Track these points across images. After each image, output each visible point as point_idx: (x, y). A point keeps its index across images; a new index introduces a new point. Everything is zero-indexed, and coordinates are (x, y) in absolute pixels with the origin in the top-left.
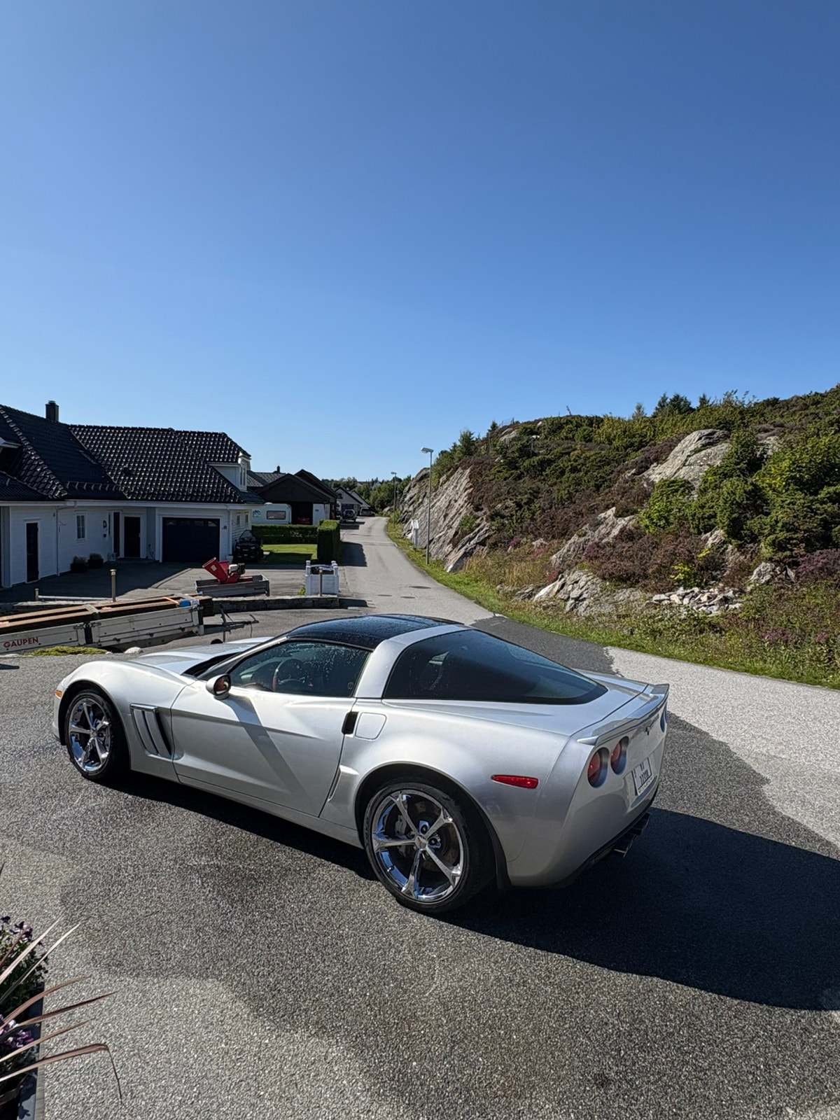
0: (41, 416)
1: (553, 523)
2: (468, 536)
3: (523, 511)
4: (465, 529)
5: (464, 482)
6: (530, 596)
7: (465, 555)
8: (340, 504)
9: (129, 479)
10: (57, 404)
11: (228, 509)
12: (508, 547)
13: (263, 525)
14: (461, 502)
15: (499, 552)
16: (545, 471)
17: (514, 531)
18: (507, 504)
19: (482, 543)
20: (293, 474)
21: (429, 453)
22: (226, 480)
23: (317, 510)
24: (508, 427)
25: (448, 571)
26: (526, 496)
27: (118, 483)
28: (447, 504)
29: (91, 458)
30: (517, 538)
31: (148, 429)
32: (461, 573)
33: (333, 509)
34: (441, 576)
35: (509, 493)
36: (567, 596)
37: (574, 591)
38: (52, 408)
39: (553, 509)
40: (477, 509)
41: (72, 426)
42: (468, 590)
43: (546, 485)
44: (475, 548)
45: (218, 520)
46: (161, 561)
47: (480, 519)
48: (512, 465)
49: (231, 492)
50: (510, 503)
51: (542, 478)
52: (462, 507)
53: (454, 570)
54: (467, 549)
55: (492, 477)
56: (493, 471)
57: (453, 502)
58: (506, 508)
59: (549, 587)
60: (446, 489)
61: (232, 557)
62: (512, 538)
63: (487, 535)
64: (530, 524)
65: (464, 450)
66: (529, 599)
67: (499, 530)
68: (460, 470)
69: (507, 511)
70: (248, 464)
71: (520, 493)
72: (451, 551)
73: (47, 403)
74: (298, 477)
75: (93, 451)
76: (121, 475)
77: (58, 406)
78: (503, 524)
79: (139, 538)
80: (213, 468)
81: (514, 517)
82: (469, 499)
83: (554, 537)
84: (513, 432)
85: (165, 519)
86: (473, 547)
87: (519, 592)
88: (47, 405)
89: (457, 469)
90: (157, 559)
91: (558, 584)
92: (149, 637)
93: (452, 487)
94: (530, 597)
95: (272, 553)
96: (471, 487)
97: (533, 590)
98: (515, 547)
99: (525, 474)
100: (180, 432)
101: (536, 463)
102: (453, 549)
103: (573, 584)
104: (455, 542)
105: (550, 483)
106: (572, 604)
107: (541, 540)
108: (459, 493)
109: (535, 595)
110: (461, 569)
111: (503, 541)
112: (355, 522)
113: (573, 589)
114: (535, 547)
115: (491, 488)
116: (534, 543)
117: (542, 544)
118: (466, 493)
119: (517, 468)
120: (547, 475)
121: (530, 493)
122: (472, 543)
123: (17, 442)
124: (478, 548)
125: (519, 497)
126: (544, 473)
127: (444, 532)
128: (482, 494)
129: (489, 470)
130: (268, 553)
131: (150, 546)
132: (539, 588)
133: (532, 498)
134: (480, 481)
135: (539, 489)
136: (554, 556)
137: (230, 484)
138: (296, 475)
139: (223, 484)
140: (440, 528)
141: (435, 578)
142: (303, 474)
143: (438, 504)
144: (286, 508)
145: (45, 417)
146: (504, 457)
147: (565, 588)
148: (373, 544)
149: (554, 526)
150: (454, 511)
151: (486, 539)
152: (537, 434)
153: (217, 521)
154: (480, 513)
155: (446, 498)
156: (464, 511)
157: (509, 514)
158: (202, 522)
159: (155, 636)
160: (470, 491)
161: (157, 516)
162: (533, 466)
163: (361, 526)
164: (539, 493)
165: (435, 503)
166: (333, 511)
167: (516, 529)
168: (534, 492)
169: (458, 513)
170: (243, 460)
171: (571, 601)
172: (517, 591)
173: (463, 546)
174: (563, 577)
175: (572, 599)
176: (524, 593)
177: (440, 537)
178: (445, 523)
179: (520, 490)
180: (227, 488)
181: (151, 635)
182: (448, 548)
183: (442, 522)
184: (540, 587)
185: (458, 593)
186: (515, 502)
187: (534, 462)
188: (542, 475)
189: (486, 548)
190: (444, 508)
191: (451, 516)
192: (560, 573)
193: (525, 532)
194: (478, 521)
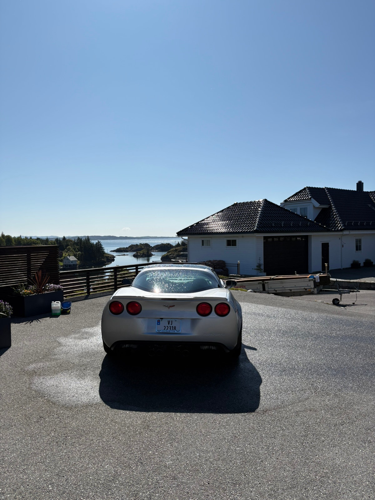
0: (354, 190)
10: (363, 182)
38: (360, 185)
41: (371, 192)
73: (357, 182)
88: (357, 183)
92: (289, 291)
123: (329, 205)
145: (356, 190)
159: (292, 291)
181: (291, 290)
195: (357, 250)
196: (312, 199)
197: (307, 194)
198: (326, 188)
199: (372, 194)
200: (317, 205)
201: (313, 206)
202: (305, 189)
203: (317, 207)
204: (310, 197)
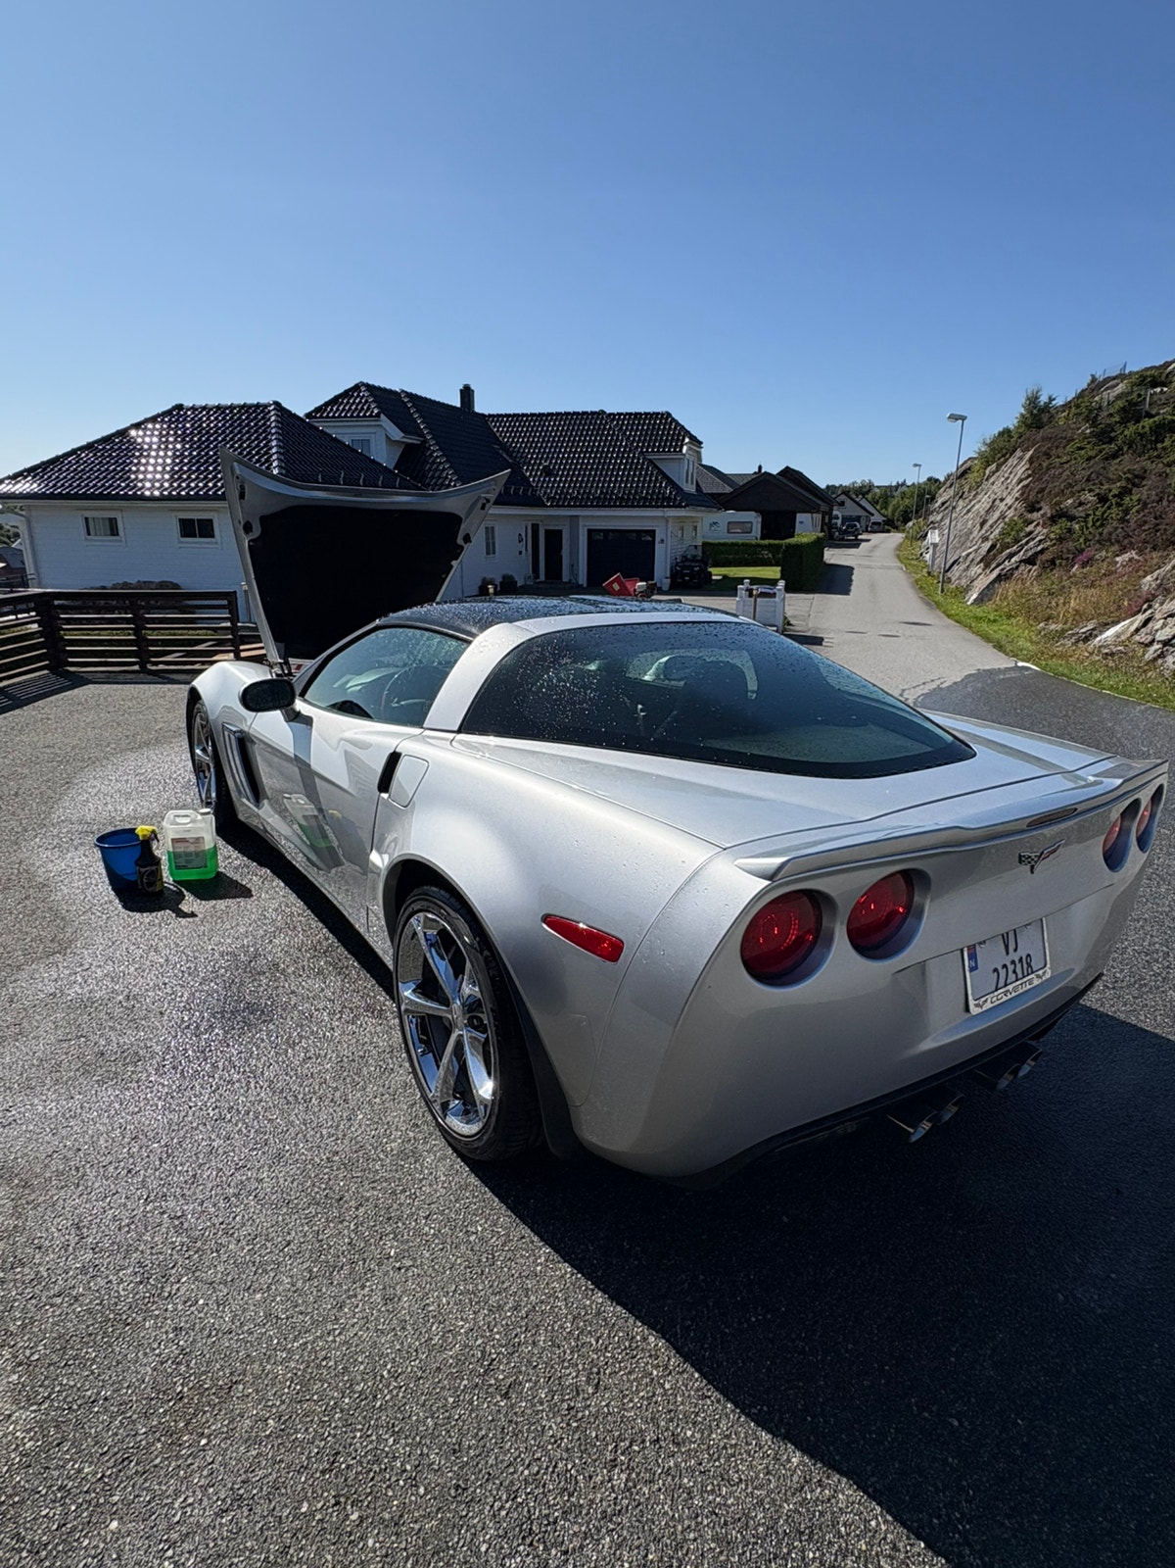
0: (454, 404)
1: (1158, 525)
2: (1008, 551)
3: (1109, 508)
4: (1007, 540)
5: (1021, 470)
6: (1088, 638)
7: (999, 578)
8: (840, 516)
9: (550, 480)
10: (472, 388)
11: (666, 515)
12: (1073, 566)
13: (722, 541)
14: (1009, 500)
15: (1057, 573)
16: (1163, 442)
17: (1086, 540)
18: (1082, 498)
19: (1031, 561)
20: (775, 473)
21: (960, 421)
22: (665, 476)
23: (801, 522)
24: (1114, 378)
25: (969, 603)
26: (1118, 484)
27: (537, 486)
28: (988, 506)
29: (508, 455)
30: (1089, 552)
31: (574, 413)
32: (989, 606)
33: (827, 521)
34: (954, 609)
35: (1088, 480)
36: (1150, 638)
37: (1164, 631)
38: (467, 393)
39: (1165, 503)
40: (1033, 508)
41: (490, 416)
42: (990, 629)
43: (1161, 465)
44: (1017, 568)
45: (654, 531)
46: (585, 585)
47: (1035, 523)
48: (1104, 436)
49: (671, 493)
50: (1089, 497)
51: (1156, 453)
52: (1010, 508)
53: (979, 601)
54: (1003, 569)
55: (1064, 459)
56: (1069, 449)
57: (997, 502)
58: (1081, 504)
59: (1123, 623)
60: (993, 484)
61: (669, 581)
62: (1081, 551)
63: (1039, 548)
64: (1116, 529)
65: (1029, 422)
66: (1085, 643)
67: (1061, 539)
68: (1018, 453)
69: (1080, 509)
70: (699, 455)
71: (1109, 480)
72: (980, 574)
73: (461, 387)
74: (778, 477)
75: (511, 446)
76: (541, 474)
77: (473, 391)
78: (1070, 530)
79: (561, 557)
80: (650, 461)
81: (1091, 518)
82: (1022, 494)
83: (1154, 548)
84: (1120, 385)
85: (590, 532)
86: (1014, 566)
87: (1070, 632)
89: (1014, 451)
90: (580, 583)
91: (1140, 618)
93: (1003, 479)
94: (1086, 639)
95: (725, 577)
96: (1029, 476)
97: (1094, 629)
98: (1084, 565)
99: (1125, 449)
100: (613, 414)
101: (1147, 429)
102: (984, 570)
103: (1165, 618)
104: (987, 561)
105: (1165, 461)
106: (1156, 651)
107: (1133, 554)
108: (1010, 487)
109: (1096, 636)
110: (990, 600)
111: (1064, 556)
112: (856, 539)
113: (1164, 626)
114: (1118, 565)
115: (1060, 474)
116: (1117, 559)
117: (1131, 560)
118: (1020, 486)
119: (1111, 440)
120: (1164, 449)
121: (1128, 479)
122: (1013, 560)
123: (418, 436)
124: (1022, 568)
125: (1106, 486)
126: (1159, 446)
127: (975, 547)
128: (1044, 486)
129: (1064, 448)
130: (720, 578)
131: (573, 566)
132: (1106, 626)
133: (1130, 486)
134: (1045, 465)
135: (1145, 471)
136: (1149, 578)
137: (670, 481)
138: (778, 474)
139: (661, 483)
140: (972, 541)
141: (944, 612)
142: (788, 473)
143: (977, 507)
144: (754, 519)
145: (459, 405)
146: (1094, 424)
147: (1150, 625)
148: (869, 567)
149: (1159, 530)
150: (997, 514)
151: (1037, 554)
152: (1163, 384)
153: (652, 533)
154: (1036, 515)
155: (989, 497)
156: (1010, 513)
157: (1083, 514)
158: (634, 535)
160: (1025, 482)
161: (581, 528)
162: (1140, 434)
163: (863, 544)
164: (1143, 478)
165: (973, 506)
166: (826, 524)
167: (1090, 537)
168: (1136, 476)
169: (1003, 516)
170: (689, 449)
171: (1156, 646)
172: (1067, 631)
173: (998, 565)
174: (1150, 607)
175: (1158, 642)
176: (1078, 633)
177: (968, 555)
178: (980, 534)
179: (1111, 476)
180: (666, 487)
182: (976, 569)
183: (976, 532)
184: (1108, 624)
185: (974, 633)
186: (1098, 494)
187: (1143, 427)
188: (1156, 449)
189: (1035, 567)
190: (983, 513)
191: (990, 522)
192: (1147, 601)
193: (1103, 543)
194: (1030, 528)
195: (488, 553)
196: (382, 416)
197: (366, 401)
198: (403, 391)
199: (493, 420)
200: (397, 434)
201: (387, 436)
202: (357, 388)
203: (398, 439)
204: (376, 411)
